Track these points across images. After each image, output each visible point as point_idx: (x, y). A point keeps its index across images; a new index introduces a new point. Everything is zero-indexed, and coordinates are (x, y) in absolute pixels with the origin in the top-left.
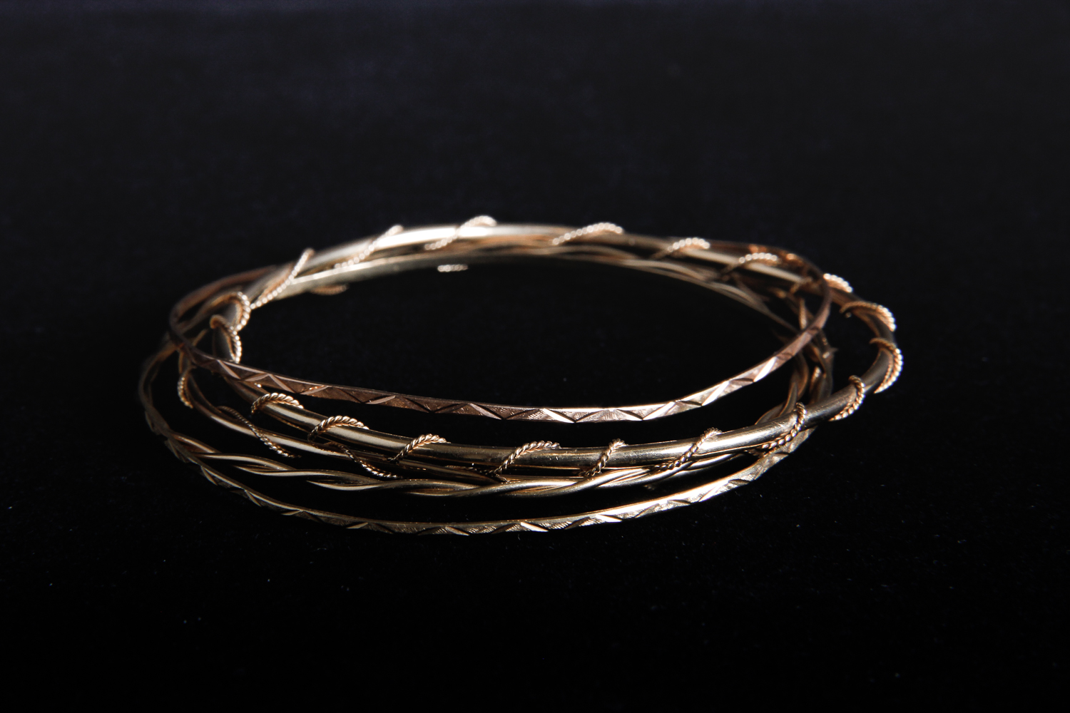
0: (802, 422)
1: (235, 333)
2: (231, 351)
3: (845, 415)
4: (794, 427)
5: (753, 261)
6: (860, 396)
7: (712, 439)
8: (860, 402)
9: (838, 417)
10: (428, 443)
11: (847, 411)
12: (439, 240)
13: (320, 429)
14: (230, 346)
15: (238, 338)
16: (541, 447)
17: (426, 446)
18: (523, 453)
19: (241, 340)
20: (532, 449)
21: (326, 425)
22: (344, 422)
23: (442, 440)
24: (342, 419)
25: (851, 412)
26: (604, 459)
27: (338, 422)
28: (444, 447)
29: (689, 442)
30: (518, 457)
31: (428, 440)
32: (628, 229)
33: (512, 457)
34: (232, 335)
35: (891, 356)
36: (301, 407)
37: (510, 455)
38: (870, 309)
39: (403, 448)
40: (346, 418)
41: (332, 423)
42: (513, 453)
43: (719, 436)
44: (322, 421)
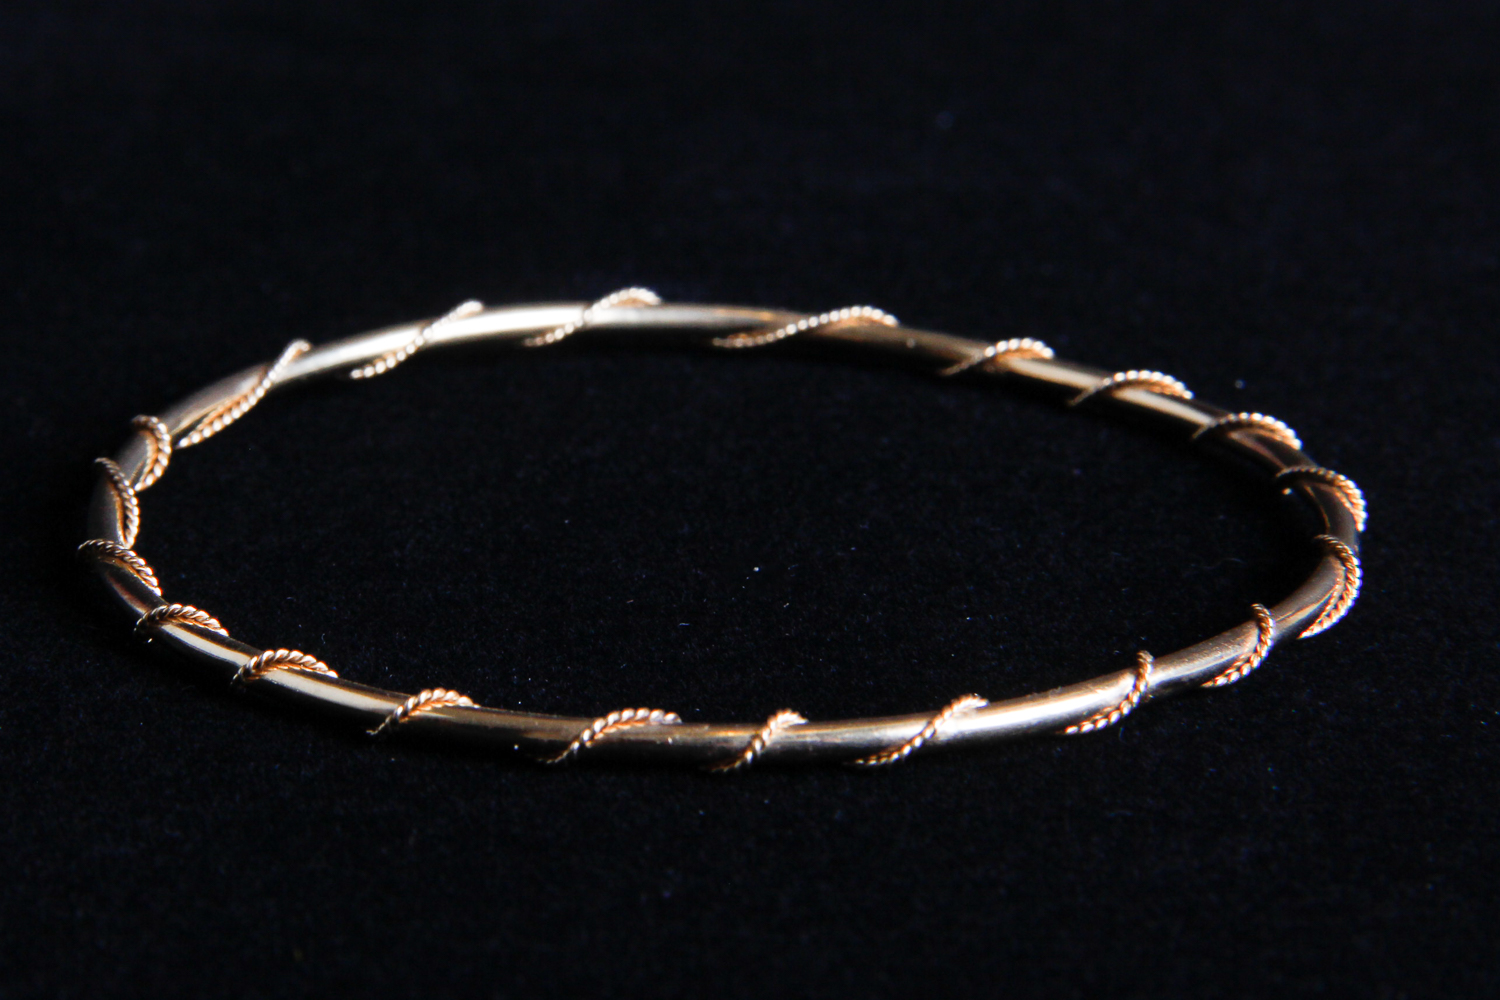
0: (1142, 688)
1: (131, 492)
2: (119, 525)
3: (1235, 676)
4: (1127, 698)
5: (1127, 384)
6: (1266, 643)
7: (965, 714)
8: (1264, 653)
9: (1221, 681)
10: (439, 706)
11: (1239, 669)
12: (552, 330)
13: (247, 671)
14: (118, 515)
15: (135, 501)
16: (645, 719)
17: (435, 710)
18: (607, 731)
19: (139, 505)
20: (627, 722)
21: (258, 666)
22: (292, 662)
23: (464, 701)
24: (289, 655)
25: (1246, 671)
26: (757, 745)
27: (280, 661)
28: (466, 713)
29: (923, 717)
30: (599, 736)
31: (438, 700)
32: (904, 319)
33: (586, 735)
34: (125, 495)
35: (1341, 570)
36: (224, 632)
37: (583, 730)
38: (1323, 480)
39: (391, 712)
40: (296, 654)
41: (271, 663)
42: (589, 727)
43: (979, 709)
44: (252, 657)
